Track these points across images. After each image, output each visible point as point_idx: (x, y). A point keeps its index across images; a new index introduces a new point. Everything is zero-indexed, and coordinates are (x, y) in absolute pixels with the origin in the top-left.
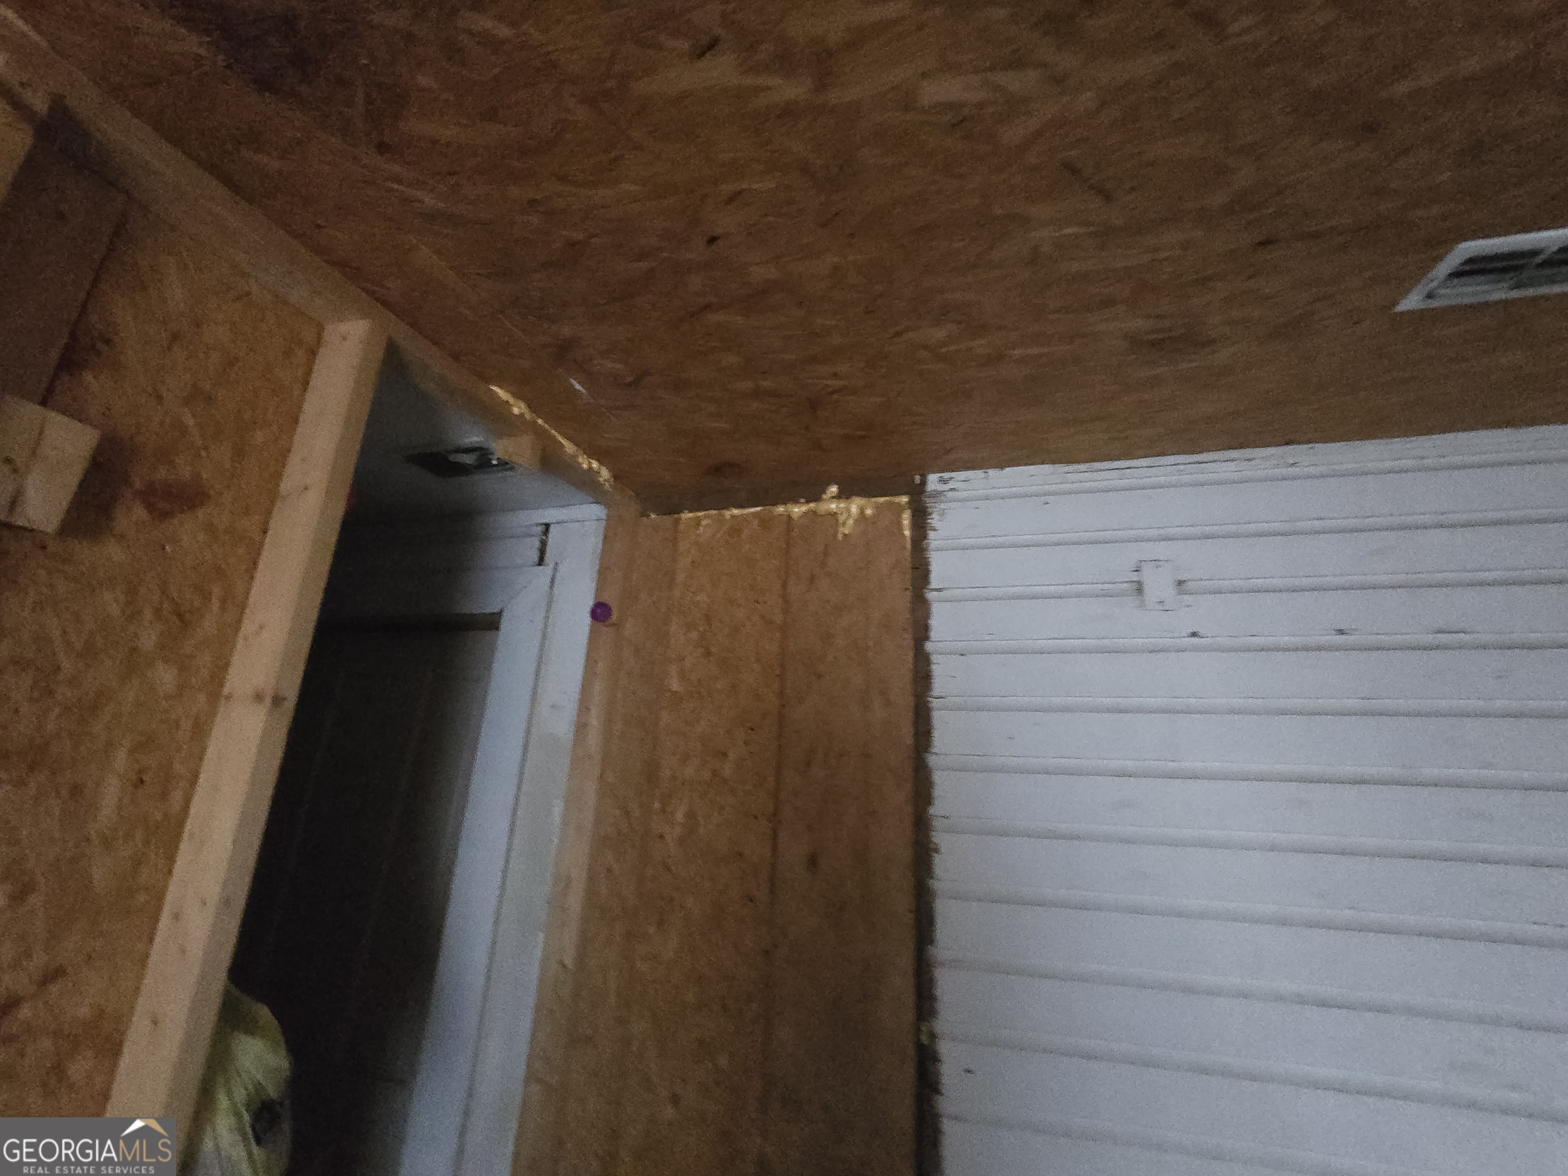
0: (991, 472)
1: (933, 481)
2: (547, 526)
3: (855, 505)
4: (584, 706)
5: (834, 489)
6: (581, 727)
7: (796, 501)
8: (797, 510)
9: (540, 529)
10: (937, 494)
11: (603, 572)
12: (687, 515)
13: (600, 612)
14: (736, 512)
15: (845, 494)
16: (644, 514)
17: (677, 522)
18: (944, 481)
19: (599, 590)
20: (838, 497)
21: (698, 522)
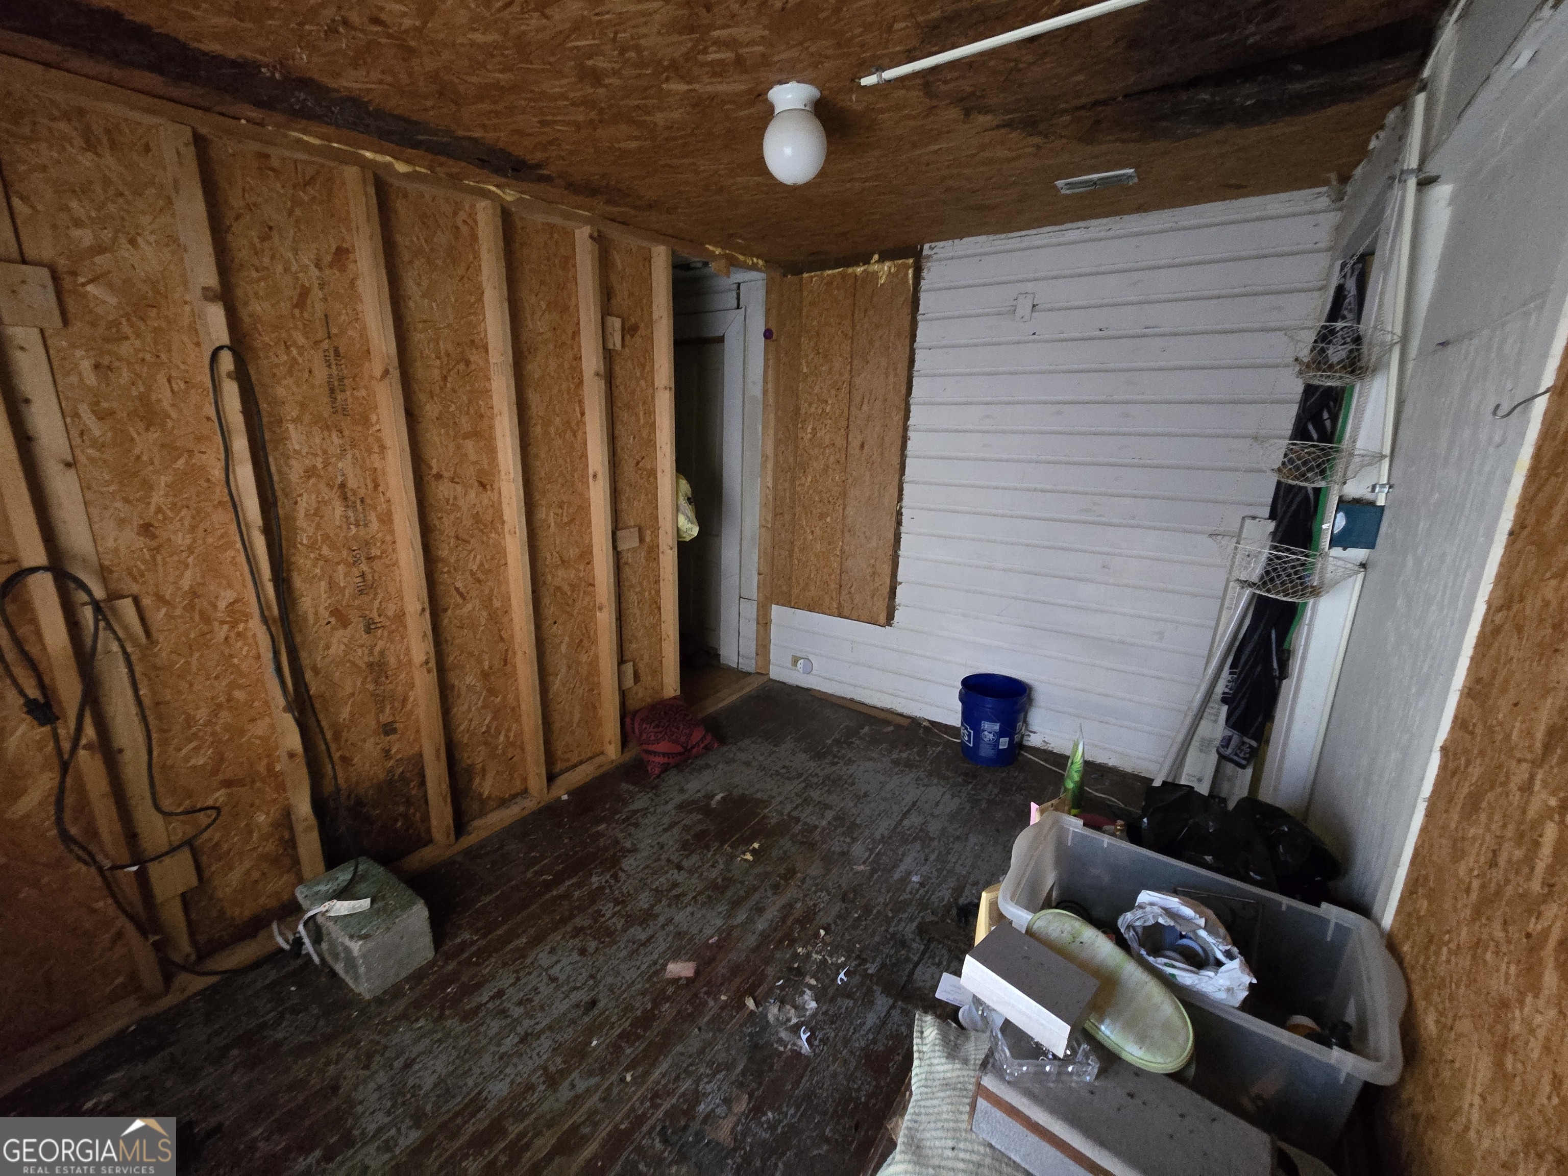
0: (956, 241)
1: (926, 251)
2: (739, 284)
3: (886, 266)
4: (765, 382)
5: (876, 257)
6: (765, 392)
7: (858, 265)
8: (859, 270)
9: (735, 286)
10: (929, 257)
11: (768, 311)
12: (805, 275)
13: (768, 334)
14: (830, 272)
15: (882, 260)
16: (785, 275)
17: (801, 279)
18: (931, 248)
19: (767, 323)
20: (877, 262)
21: (812, 277)
